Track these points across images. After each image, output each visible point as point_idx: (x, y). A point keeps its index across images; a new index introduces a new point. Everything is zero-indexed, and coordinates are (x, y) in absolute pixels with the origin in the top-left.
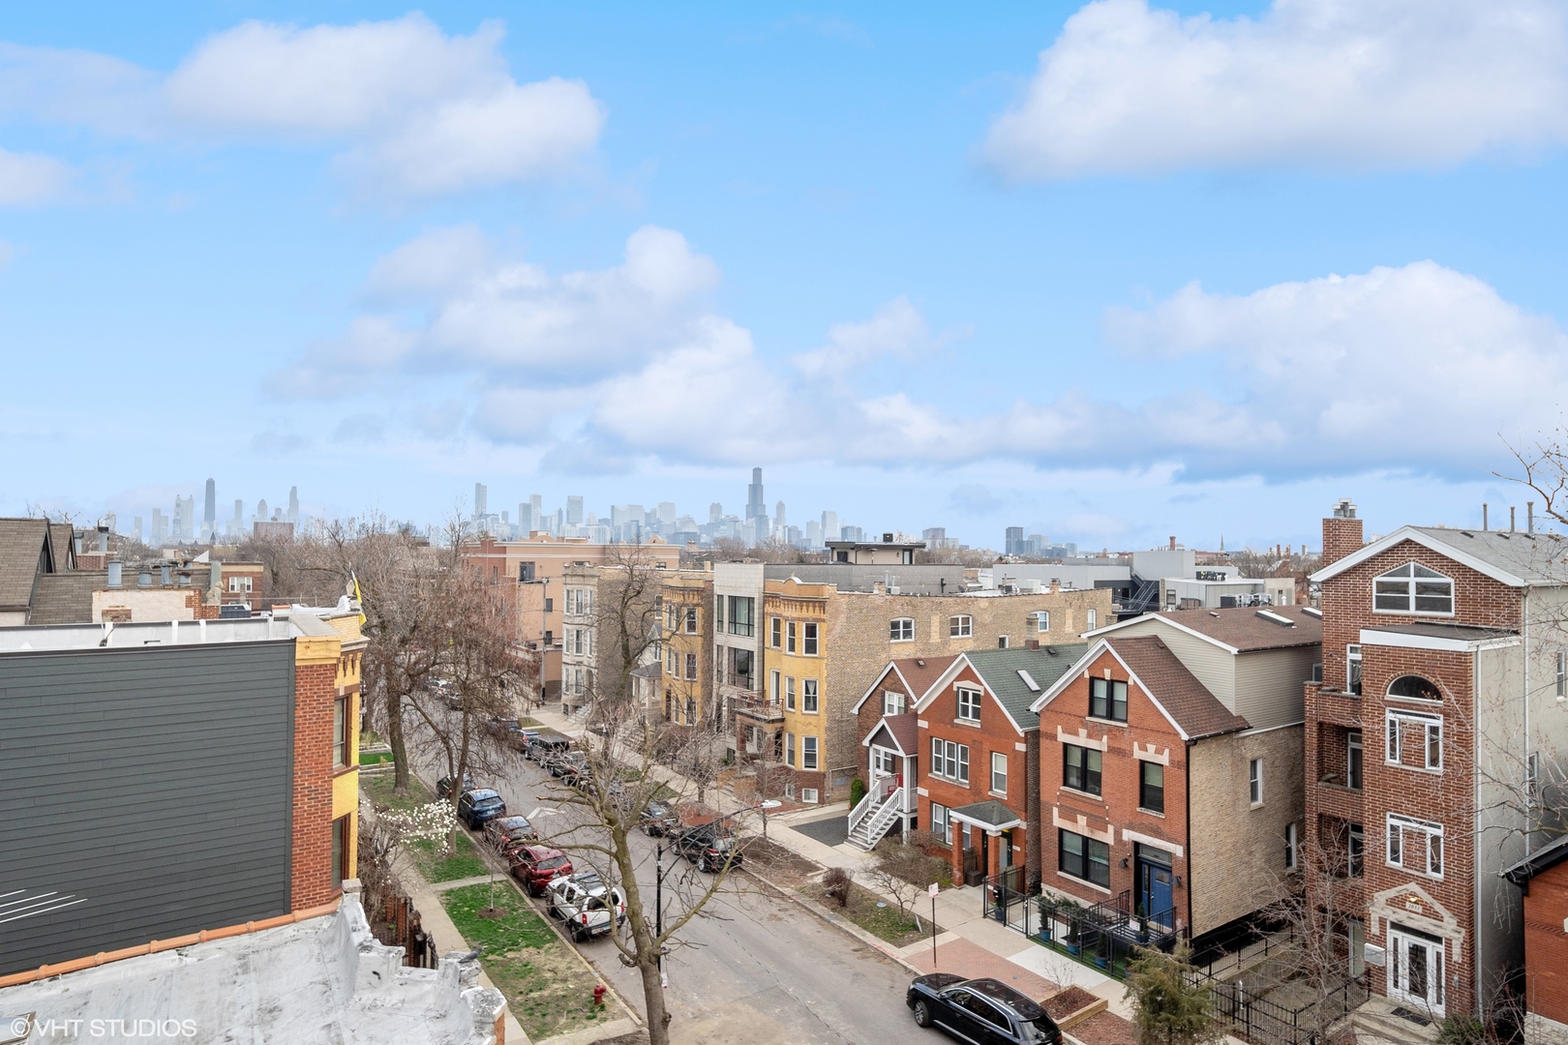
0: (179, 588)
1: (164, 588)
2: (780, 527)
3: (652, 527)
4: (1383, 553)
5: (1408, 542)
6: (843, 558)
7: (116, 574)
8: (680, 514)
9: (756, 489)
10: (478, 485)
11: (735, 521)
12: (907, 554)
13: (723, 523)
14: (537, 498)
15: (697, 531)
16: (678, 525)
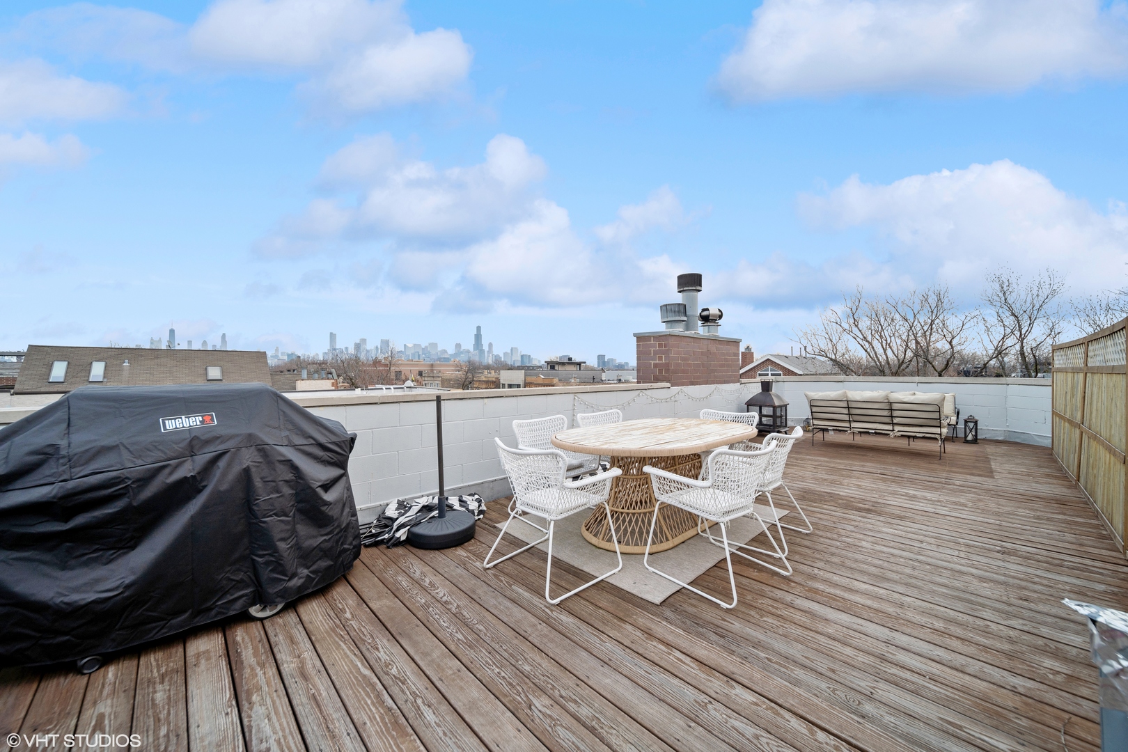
0: (328, 379)
1: (323, 379)
2: (491, 355)
3: (425, 355)
4: (761, 363)
5: (768, 359)
6: (553, 367)
7: (305, 374)
8: (440, 348)
9: (478, 337)
10: (331, 334)
11: (468, 352)
12: (578, 366)
13: (462, 353)
14: (364, 341)
15: (448, 357)
16: (439, 354)
